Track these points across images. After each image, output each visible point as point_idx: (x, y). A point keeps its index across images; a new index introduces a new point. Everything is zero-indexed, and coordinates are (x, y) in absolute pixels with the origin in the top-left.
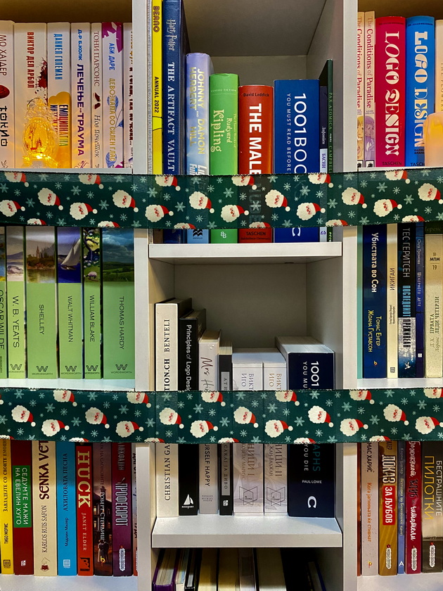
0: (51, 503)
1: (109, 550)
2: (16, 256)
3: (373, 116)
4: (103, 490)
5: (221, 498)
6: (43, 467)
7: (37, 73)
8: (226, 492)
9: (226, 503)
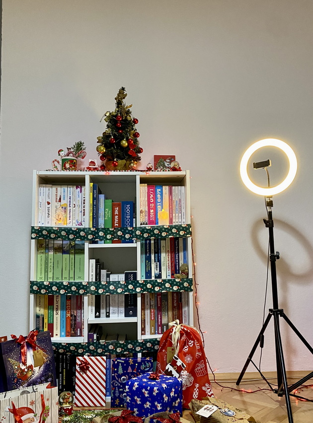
0: (59, 316)
1: (75, 329)
2: (51, 247)
3: (147, 210)
4: (74, 312)
5: (107, 313)
6: (57, 306)
7: (58, 199)
8: (108, 311)
9: (108, 314)
